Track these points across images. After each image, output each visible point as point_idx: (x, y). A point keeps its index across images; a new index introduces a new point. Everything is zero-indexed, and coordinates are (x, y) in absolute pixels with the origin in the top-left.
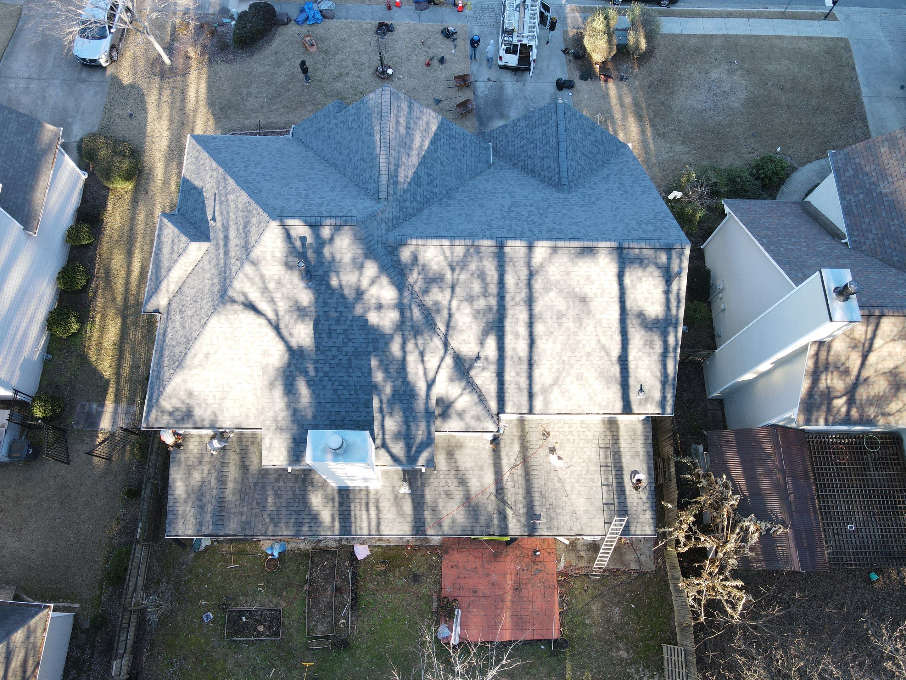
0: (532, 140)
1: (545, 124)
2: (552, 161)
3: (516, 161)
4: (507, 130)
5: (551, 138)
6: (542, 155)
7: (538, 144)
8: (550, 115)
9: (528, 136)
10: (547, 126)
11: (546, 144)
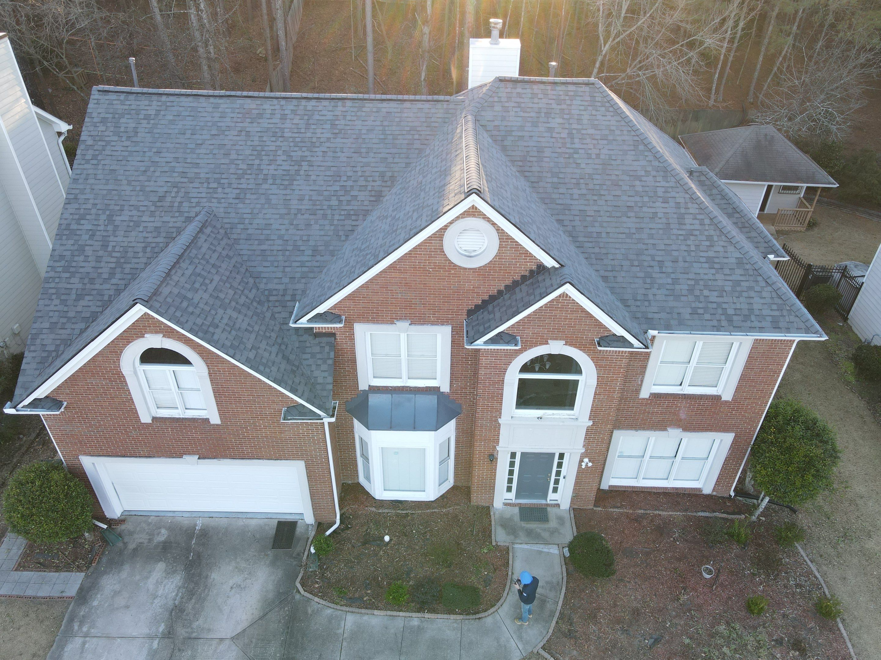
0: (218, 303)
1: (185, 297)
2: (203, 250)
3: (255, 304)
4: (252, 355)
5: (188, 273)
6: (214, 271)
7: (211, 287)
8: (169, 300)
9: (221, 311)
10: (183, 292)
11: (199, 275)
